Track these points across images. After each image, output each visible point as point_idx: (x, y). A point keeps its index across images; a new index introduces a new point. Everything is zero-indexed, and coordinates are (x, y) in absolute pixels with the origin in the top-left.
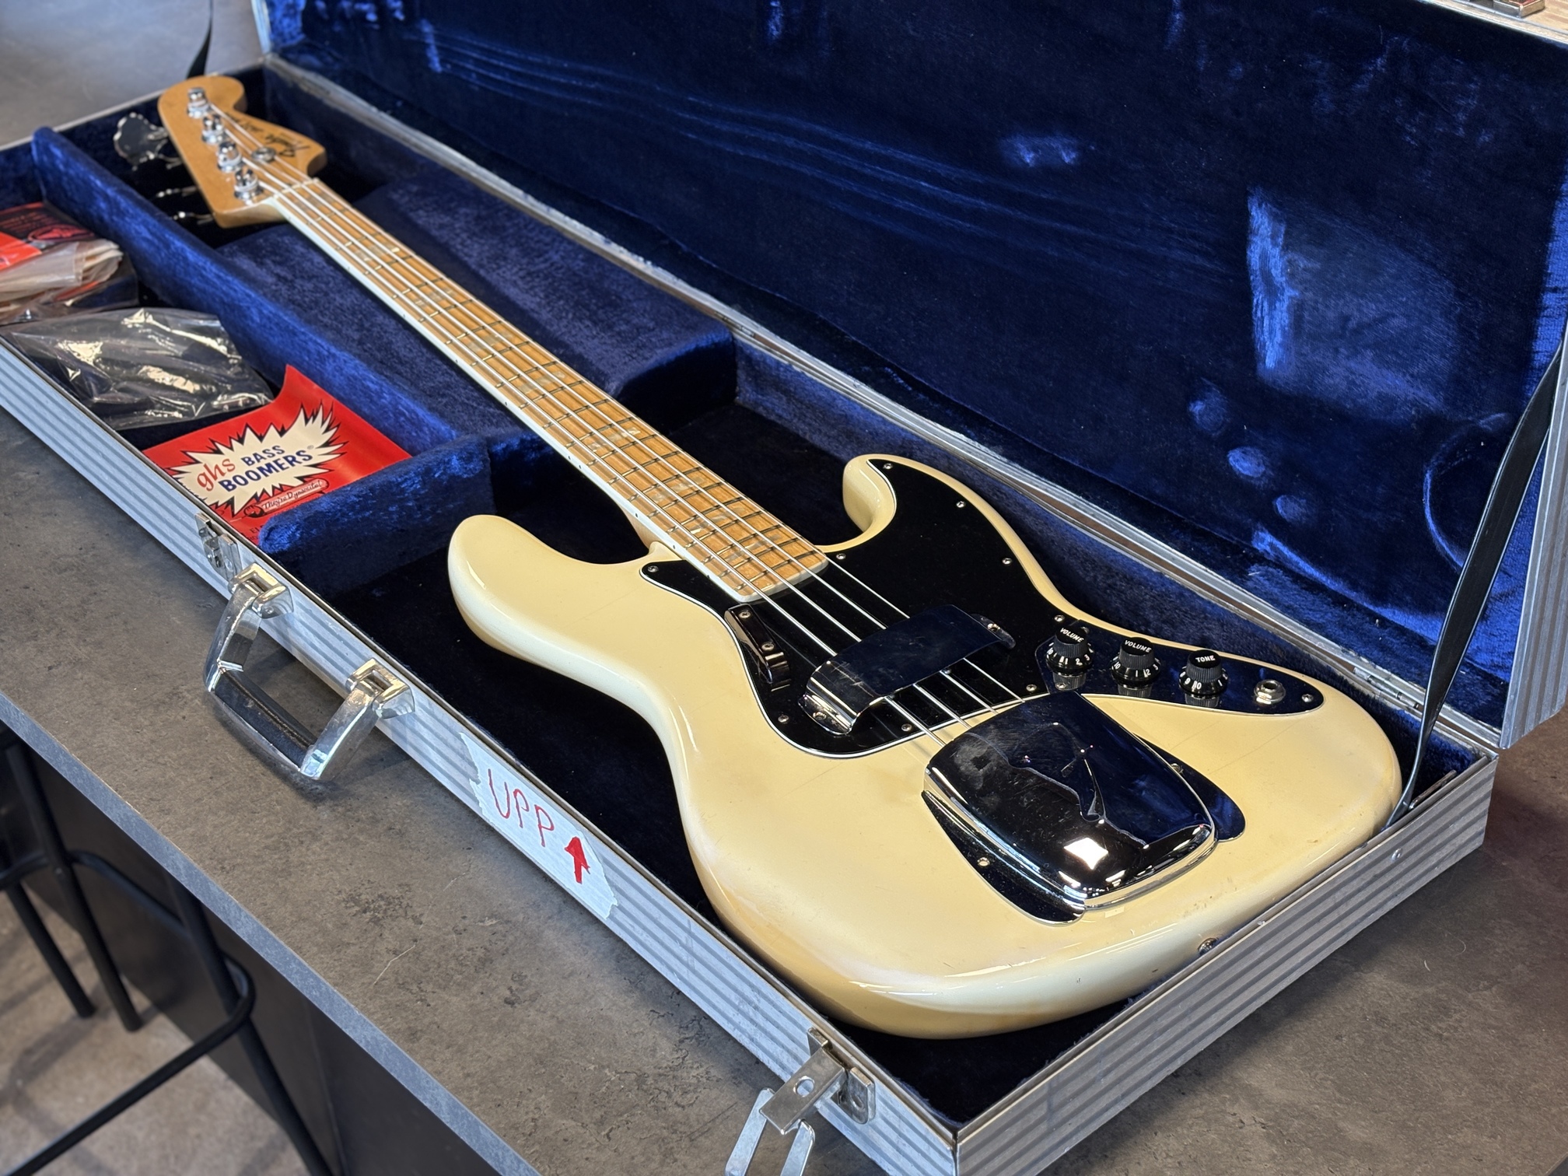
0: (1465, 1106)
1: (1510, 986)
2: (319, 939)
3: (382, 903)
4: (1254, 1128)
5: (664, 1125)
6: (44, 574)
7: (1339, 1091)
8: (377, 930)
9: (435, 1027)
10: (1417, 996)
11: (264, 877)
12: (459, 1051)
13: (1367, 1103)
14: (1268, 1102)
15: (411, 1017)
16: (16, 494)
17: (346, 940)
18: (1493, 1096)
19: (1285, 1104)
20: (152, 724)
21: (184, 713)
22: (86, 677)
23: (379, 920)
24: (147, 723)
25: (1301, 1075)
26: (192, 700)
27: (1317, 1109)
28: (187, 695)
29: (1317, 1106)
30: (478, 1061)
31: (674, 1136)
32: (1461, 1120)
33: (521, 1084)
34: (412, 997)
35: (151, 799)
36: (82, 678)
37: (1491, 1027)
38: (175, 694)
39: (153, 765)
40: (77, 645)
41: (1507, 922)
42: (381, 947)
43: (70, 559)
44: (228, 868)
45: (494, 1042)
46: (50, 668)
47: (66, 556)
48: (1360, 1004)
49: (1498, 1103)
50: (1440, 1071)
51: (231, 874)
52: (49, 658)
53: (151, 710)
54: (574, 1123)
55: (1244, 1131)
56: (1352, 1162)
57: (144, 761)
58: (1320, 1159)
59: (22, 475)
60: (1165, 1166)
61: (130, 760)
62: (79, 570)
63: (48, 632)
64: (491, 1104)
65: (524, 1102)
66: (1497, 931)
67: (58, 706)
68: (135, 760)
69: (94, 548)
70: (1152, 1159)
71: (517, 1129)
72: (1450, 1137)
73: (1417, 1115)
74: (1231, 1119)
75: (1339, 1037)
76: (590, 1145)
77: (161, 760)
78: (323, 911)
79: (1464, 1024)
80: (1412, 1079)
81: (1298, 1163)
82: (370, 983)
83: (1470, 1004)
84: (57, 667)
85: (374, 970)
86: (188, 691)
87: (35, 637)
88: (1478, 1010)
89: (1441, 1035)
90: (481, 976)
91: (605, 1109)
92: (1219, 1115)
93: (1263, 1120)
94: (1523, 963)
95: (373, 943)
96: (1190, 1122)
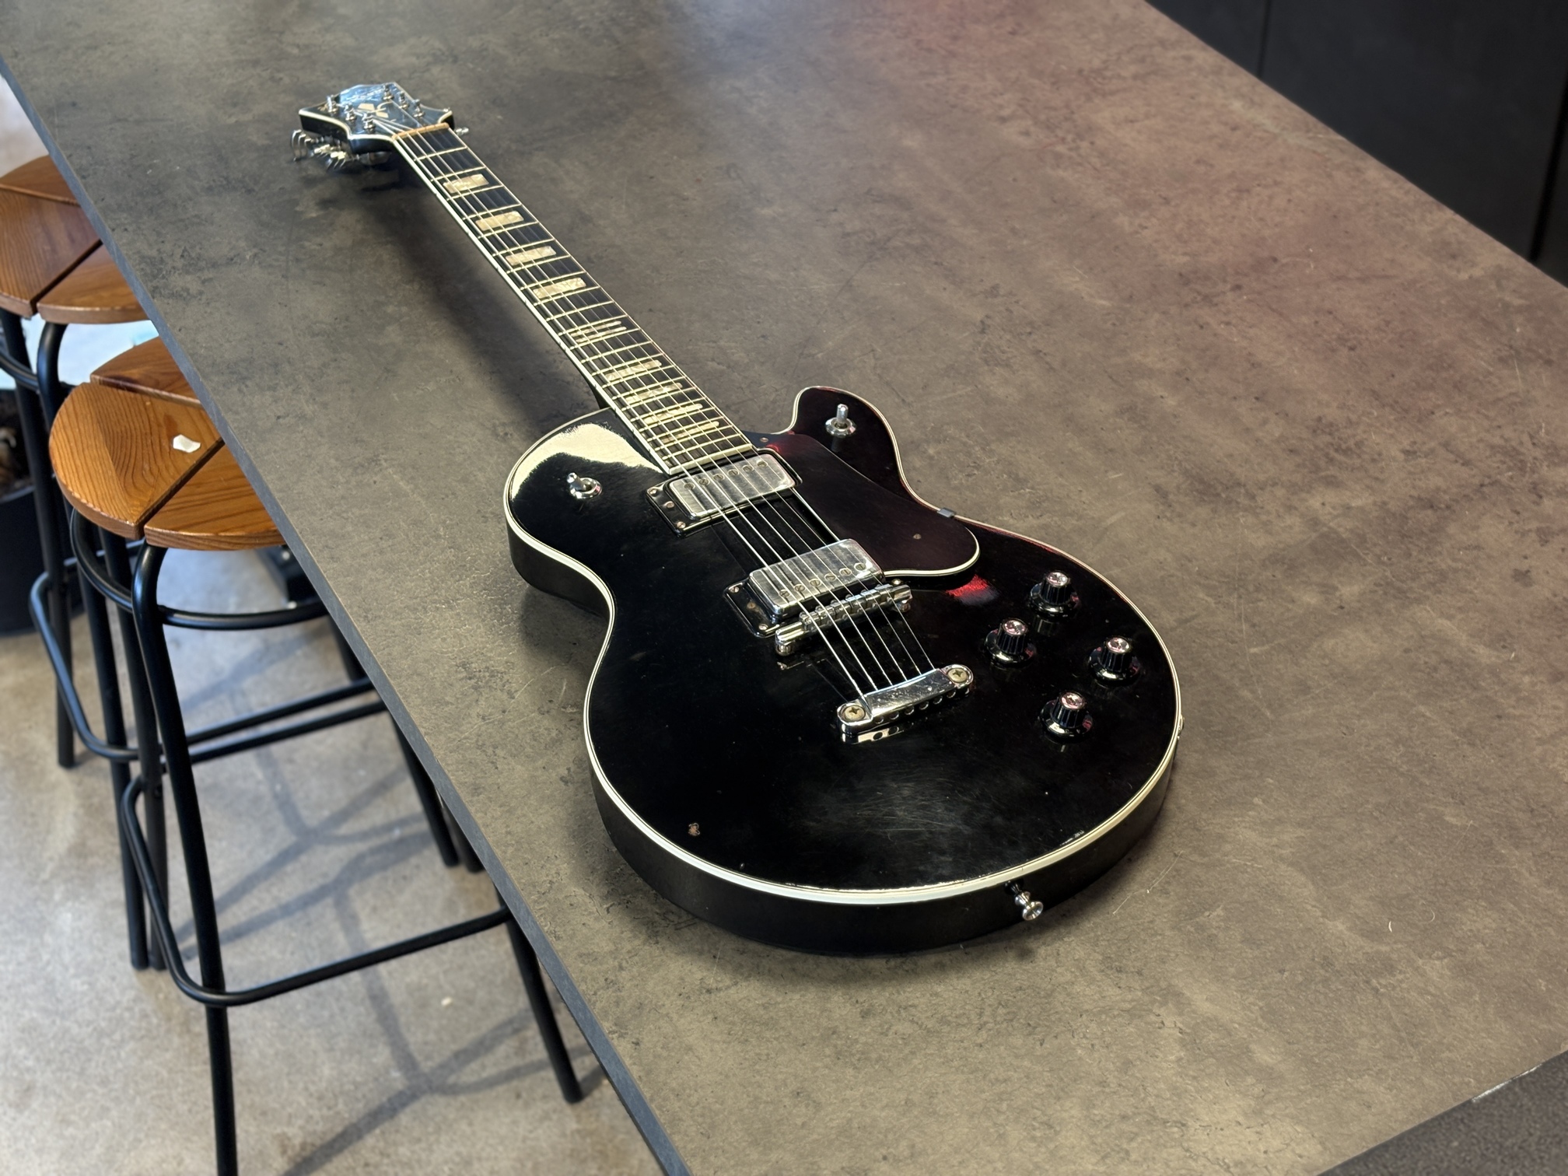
0: (1374, 1057)
1: (1461, 961)
2: (425, 694)
3: (487, 674)
4: (1171, 1031)
5: (658, 911)
6: (299, 335)
7: (1262, 1017)
8: (476, 694)
9: (496, 787)
10: (1369, 951)
11: (397, 631)
12: (508, 811)
13: (1284, 1033)
14: (1194, 1012)
15: (479, 775)
16: (298, 260)
17: (447, 699)
18: (1404, 1054)
19: (1208, 1018)
20: (347, 482)
21: (375, 479)
22: (305, 431)
23: (480, 687)
24: (342, 480)
25: (1233, 995)
26: (387, 468)
27: (1236, 1028)
28: (385, 464)
29: (1237, 1026)
30: (521, 823)
31: (663, 922)
32: (1365, 1068)
33: (551, 851)
34: (485, 758)
35: (327, 547)
36: (302, 432)
37: (1429, 993)
38: (375, 460)
39: (337, 518)
40: (307, 402)
41: (1483, 904)
42: (475, 711)
43: (324, 326)
44: (370, 616)
45: (541, 811)
46: (279, 418)
47: (322, 322)
48: (1313, 946)
49: (1407, 1061)
50: (1363, 1021)
51: (371, 623)
52: (280, 408)
53: (350, 470)
54: (583, 892)
55: (1161, 1031)
56: (1250, 1080)
57: (331, 512)
58: (1222, 1070)
59: (307, 244)
60: (1078, 1045)
61: (320, 509)
62: (328, 337)
63: (287, 386)
64: (519, 861)
65: (548, 866)
66: (1470, 910)
67: (275, 452)
68: (323, 510)
69: (347, 320)
70: (1070, 1036)
71: (534, 886)
72: (1349, 1080)
73: (1326, 1053)
74: (1153, 1018)
75: (1282, 971)
76: (590, 913)
77: (345, 515)
78: (436, 670)
79: (1404, 985)
80: (1335, 1022)
81: (1200, 1070)
82: (454, 740)
83: (1417, 969)
84: (284, 418)
85: (461, 729)
86: (386, 460)
87: (273, 388)
88: (1422, 976)
89: (1378, 990)
90: (549, 752)
91: (613, 887)
92: (1143, 1013)
93: (1181, 1026)
94: (1484, 944)
95: (468, 707)
96: (1116, 1013)
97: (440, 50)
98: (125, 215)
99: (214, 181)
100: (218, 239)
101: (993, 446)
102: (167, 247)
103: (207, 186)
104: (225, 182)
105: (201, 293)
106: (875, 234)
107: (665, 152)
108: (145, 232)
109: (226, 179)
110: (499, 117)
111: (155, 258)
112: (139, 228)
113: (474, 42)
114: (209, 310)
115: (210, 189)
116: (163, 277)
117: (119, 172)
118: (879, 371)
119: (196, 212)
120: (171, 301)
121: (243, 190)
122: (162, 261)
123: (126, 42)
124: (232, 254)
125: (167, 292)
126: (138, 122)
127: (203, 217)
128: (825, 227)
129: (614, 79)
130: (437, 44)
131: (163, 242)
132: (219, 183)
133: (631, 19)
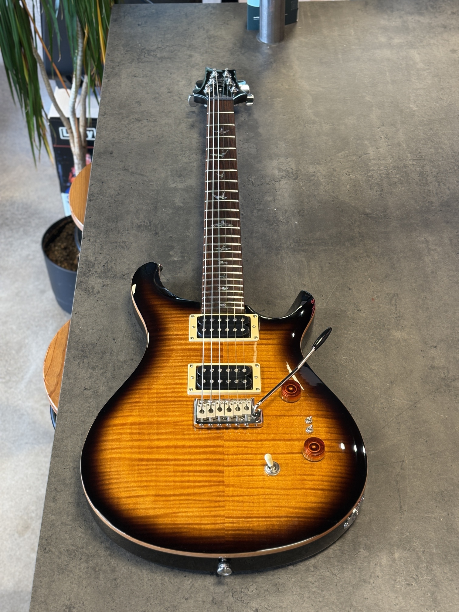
97: (292, 170)
98: (94, 230)
99: (144, 222)
100: (125, 260)
101: (434, 568)
102: (101, 257)
103: (139, 224)
104: (149, 224)
105: (98, 292)
106: (449, 373)
107: (366, 274)
108: (96, 245)
109: (150, 223)
110: (297, 223)
111: (91, 262)
112: (95, 241)
113: (311, 169)
114: (95, 305)
115: (139, 226)
116: (88, 277)
117: (107, 202)
118: (398, 479)
119: (125, 240)
120: (83, 293)
121: (154, 232)
122: (93, 265)
123: (155, 121)
124: (126, 272)
125: (85, 286)
126: (132, 173)
127: (127, 244)
128: (423, 357)
129: (367, 215)
130: (293, 165)
131: (101, 253)
132: (146, 224)
133: (397, 176)
